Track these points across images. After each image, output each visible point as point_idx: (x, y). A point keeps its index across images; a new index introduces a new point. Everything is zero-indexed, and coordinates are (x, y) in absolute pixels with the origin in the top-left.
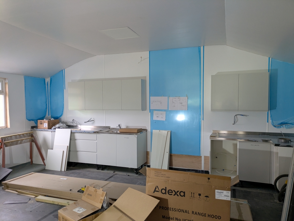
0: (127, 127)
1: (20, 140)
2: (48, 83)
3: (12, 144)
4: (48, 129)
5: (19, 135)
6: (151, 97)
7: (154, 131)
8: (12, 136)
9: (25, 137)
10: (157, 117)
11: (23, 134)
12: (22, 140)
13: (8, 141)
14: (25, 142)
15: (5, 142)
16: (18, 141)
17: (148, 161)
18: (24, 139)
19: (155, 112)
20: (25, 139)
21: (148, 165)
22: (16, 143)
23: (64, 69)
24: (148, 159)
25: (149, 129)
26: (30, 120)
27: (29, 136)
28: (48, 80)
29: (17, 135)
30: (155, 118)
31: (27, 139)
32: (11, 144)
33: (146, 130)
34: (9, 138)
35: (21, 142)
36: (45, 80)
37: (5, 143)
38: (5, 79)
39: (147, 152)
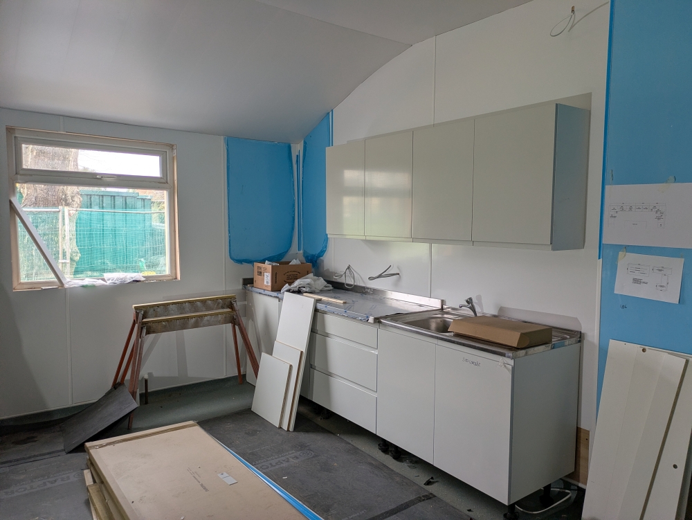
0: (501, 309)
1: (194, 317)
2: (298, 157)
3: (169, 326)
4: (272, 291)
5: (189, 302)
6: (607, 187)
7: (614, 345)
8: (168, 304)
9: (209, 308)
10: (636, 281)
11: (204, 302)
12: (201, 317)
13: (156, 316)
14: (209, 324)
15: (144, 320)
16: (188, 318)
17: (582, 471)
18: (206, 315)
19: (625, 260)
20: (211, 315)
21: (581, 485)
22: (183, 324)
23: (332, 111)
24: (582, 462)
25: (592, 332)
26: (240, 261)
27: (223, 308)
28: (297, 149)
29: (185, 302)
30: (624, 286)
31: (217, 314)
32: (165, 326)
33: (579, 337)
34: (159, 310)
35: (197, 321)
36: (289, 147)
37: (144, 324)
38: (171, 146)
39: (578, 430)
